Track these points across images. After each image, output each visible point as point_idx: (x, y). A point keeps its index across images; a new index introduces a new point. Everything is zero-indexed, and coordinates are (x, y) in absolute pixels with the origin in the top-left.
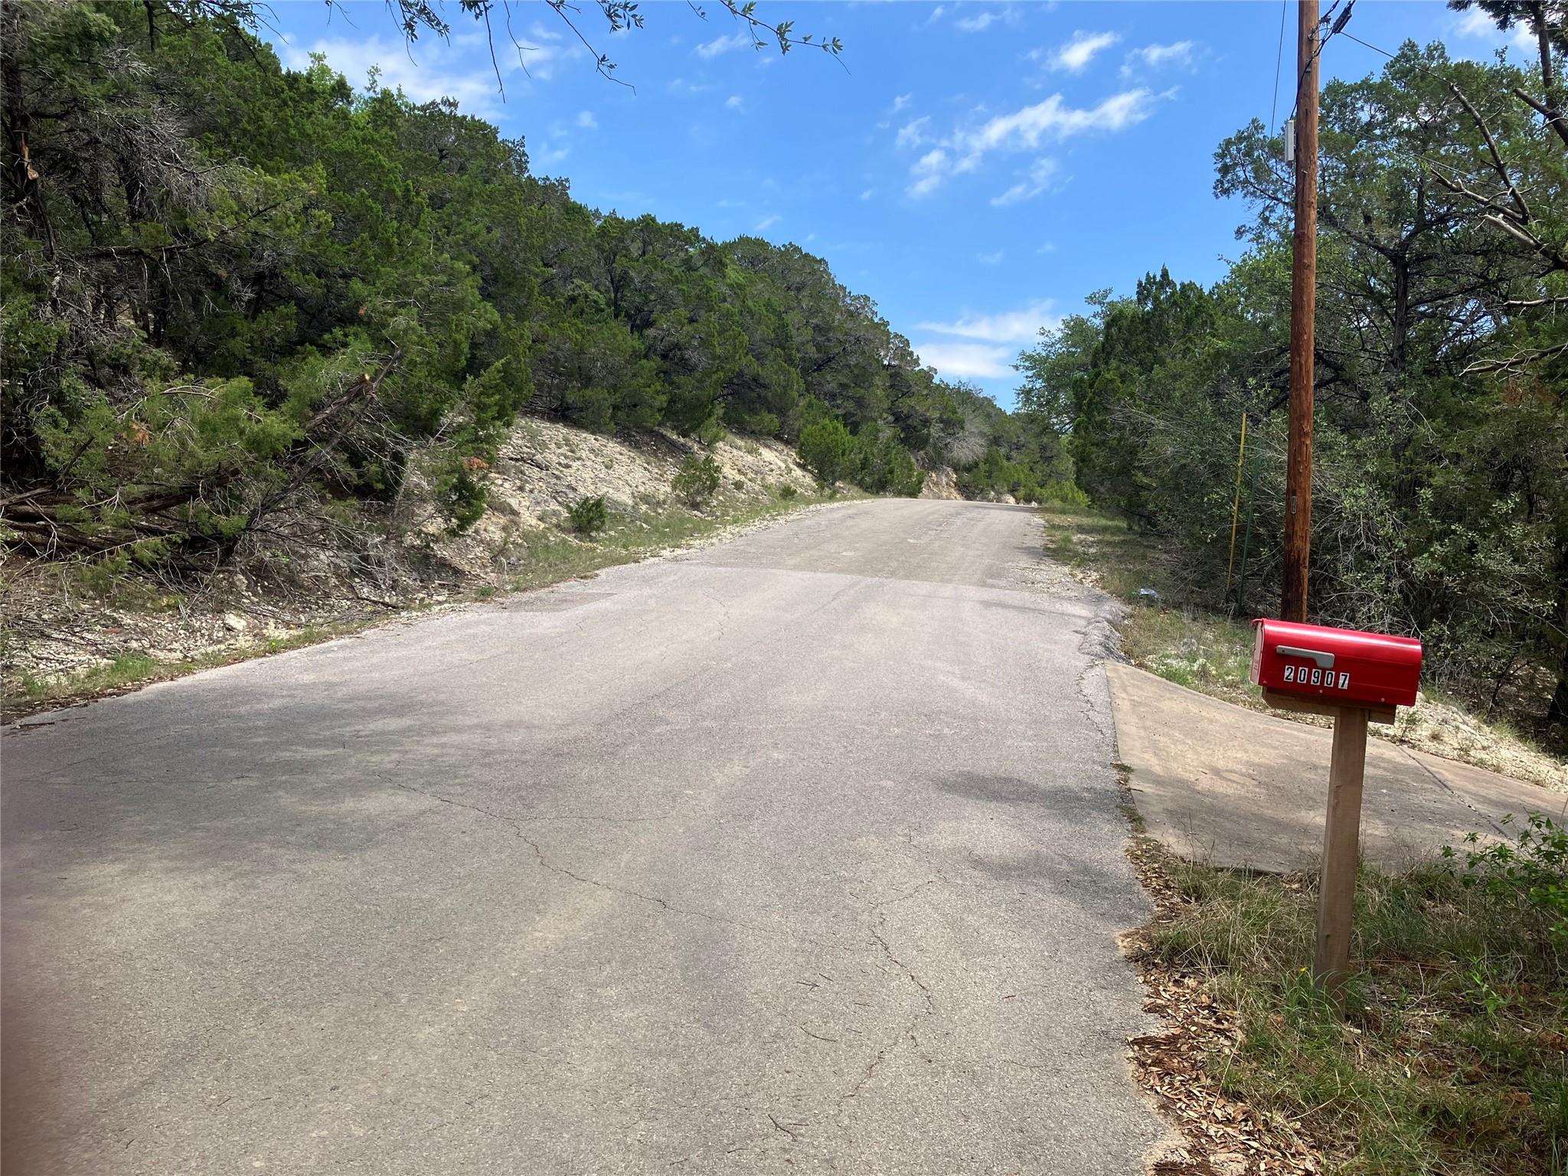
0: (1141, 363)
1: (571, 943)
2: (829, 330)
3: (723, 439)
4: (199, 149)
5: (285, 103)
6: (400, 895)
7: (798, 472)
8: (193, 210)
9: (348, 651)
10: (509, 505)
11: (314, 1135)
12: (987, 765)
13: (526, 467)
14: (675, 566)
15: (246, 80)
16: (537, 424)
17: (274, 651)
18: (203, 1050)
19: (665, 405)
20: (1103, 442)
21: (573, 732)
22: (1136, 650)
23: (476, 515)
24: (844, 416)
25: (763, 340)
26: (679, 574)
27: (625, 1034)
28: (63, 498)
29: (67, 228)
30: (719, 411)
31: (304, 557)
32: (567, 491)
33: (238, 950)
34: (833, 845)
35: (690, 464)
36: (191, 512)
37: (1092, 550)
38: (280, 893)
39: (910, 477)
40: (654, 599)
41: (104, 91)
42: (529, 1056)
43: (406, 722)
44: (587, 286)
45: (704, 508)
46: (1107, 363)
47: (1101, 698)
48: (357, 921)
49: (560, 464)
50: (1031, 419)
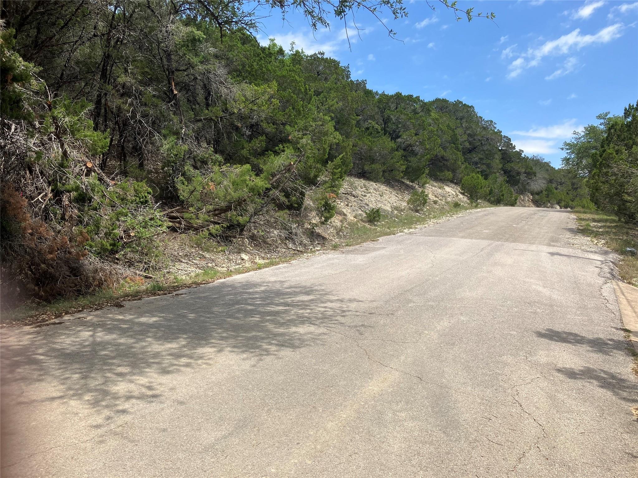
0: (626, 145)
1: (384, 392)
2: (474, 135)
3: (428, 183)
4: (231, 79)
5: (261, 59)
6: (315, 367)
7: (461, 196)
8: (230, 102)
9: (286, 269)
10: (343, 212)
11: (292, 461)
12: (559, 327)
13: (349, 197)
14: (410, 236)
15: (248, 51)
16: (353, 179)
17: (260, 268)
18: (249, 423)
19: (405, 170)
20: (607, 181)
21: (375, 304)
22: (627, 276)
23: (331, 217)
24: (481, 172)
25: (446, 141)
26: (412, 240)
27: (410, 433)
28: (185, 210)
29: (187, 111)
30: (427, 171)
31: (268, 232)
32: (365, 206)
33: (258, 385)
34: (492, 358)
35: (415, 193)
36: (229, 215)
37: (600, 230)
38: (271, 363)
39: (511, 197)
40: (402, 250)
41: (199, 60)
42: (372, 438)
43: (311, 297)
44: (373, 123)
45: (421, 212)
46: (609, 146)
47: (611, 298)
48: (300, 377)
49: (362, 195)
50: (569, 172)
